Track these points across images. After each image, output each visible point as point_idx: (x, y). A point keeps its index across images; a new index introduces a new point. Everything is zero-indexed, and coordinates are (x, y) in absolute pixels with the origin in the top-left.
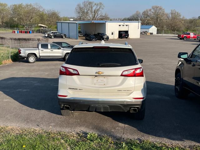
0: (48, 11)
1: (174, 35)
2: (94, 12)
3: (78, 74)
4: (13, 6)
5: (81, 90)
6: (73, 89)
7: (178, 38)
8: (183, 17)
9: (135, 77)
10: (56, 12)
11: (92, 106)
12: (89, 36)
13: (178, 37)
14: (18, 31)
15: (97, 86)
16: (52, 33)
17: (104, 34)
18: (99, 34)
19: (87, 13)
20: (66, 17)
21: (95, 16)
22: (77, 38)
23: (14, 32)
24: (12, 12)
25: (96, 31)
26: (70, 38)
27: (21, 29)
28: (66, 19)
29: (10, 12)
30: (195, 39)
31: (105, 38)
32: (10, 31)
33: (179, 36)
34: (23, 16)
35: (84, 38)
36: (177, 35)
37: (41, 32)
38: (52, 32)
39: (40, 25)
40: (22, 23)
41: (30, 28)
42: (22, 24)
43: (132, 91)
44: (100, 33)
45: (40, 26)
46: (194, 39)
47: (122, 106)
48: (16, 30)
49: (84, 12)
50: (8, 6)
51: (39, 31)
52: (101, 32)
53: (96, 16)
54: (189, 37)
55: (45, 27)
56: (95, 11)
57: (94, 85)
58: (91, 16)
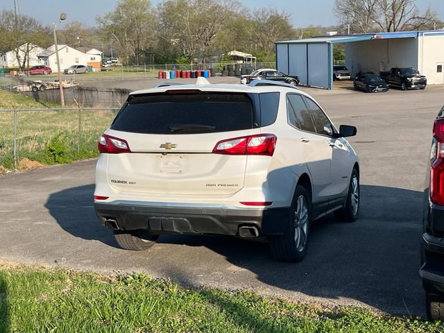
0: (257, 14)
2: (393, 9)
3: (128, 151)
4: (165, 5)
5: (132, 183)
6: (119, 182)
9: (246, 156)
10: (280, 14)
11: (154, 217)
12: (364, 77)
14: (173, 72)
15: (164, 175)
16: (261, 73)
17: (412, 71)
18: (394, 70)
19: (370, 11)
20: (315, 26)
21: (394, 17)
22: (329, 85)
23: (164, 76)
24: (161, 23)
25: (388, 62)
26: (309, 87)
27: (182, 66)
28: (311, 33)
29: (156, 21)
31: (415, 84)
32: (154, 72)
34: (188, 30)
35: (351, 84)
37: (233, 73)
38: (260, 70)
39: (232, 53)
40: (186, 51)
41: (207, 62)
42: (186, 53)
43: (239, 188)
44: (399, 70)
45: (232, 56)
47: (215, 220)
48: (168, 69)
49: (360, 9)
50: (152, 7)
51: (228, 69)
52: (403, 65)
53: (397, 19)
55: (249, 59)
56: (393, 4)
57: (159, 174)
58: (382, 19)
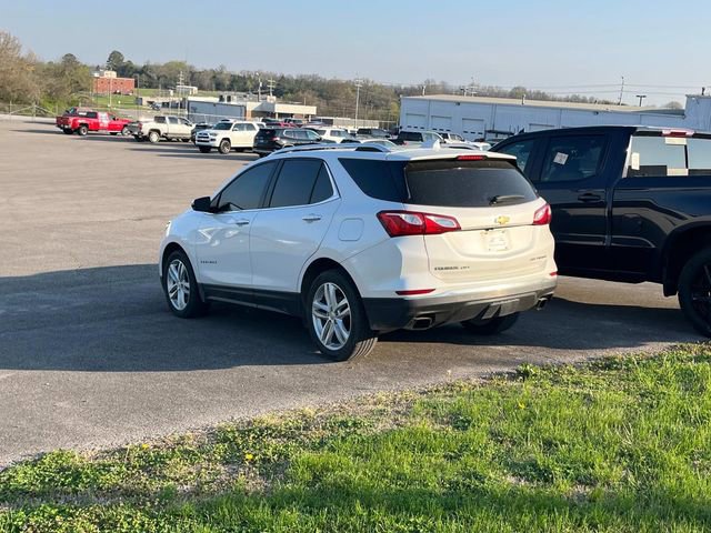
1: (29, 118)
5: (466, 267)
6: (446, 268)
7: (59, 129)
8: (30, 55)
11: (495, 304)
13: (59, 126)
30: (115, 134)
33: (61, 122)
36: (55, 120)
46: (112, 134)
54: (96, 127)
